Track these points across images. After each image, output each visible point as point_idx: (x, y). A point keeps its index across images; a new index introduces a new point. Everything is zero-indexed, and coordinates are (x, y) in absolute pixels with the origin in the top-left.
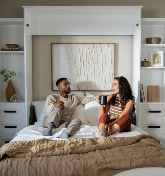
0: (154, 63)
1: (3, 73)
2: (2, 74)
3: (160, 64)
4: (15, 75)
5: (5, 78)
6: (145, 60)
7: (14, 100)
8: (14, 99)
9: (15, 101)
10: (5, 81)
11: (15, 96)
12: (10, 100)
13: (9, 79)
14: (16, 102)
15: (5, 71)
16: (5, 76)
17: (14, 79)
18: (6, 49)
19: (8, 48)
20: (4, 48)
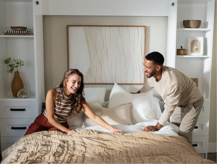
0: (192, 51)
1: (8, 62)
2: (6, 63)
3: (199, 52)
4: (23, 65)
5: (10, 68)
6: (181, 47)
7: (21, 96)
8: (22, 94)
9: (24, 96)
10: (11, 72)
11: (23, 91)
12: (18, 96)
13: (15, 69)
14: (25, 98)
15: (10, 59)
16: (10, 65)
17: (22, 69)
18: (11, 32)
19: (14, 31)
20: (8, 31)
